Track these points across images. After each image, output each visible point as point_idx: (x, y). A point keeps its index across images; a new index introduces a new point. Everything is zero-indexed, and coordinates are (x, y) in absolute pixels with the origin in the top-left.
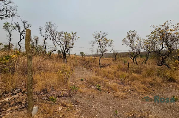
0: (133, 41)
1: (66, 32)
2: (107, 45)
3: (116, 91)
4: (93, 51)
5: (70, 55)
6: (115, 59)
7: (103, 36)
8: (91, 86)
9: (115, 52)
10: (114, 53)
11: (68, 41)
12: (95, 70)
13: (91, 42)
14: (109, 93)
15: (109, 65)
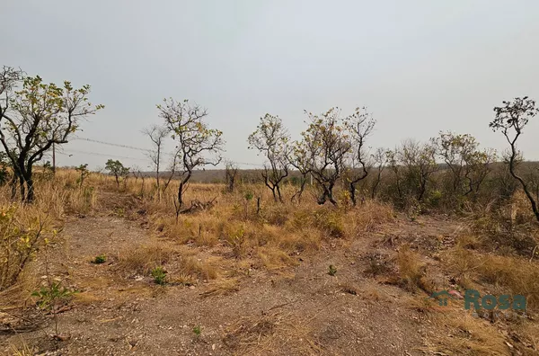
0: (273, 142)
1: (34, 77)
2: (204, 145)
3: (213, 278)
4: (157, 161)
5: (53, 169)
6: (230, 189)
7: (194, 116)
8: (132, 278)
9: (230, 168)
10: (228, 172)
11: (46, 114)
12: (159, 222)
13: (150, 130)
14: (192, 287)
15: (209, 205)
